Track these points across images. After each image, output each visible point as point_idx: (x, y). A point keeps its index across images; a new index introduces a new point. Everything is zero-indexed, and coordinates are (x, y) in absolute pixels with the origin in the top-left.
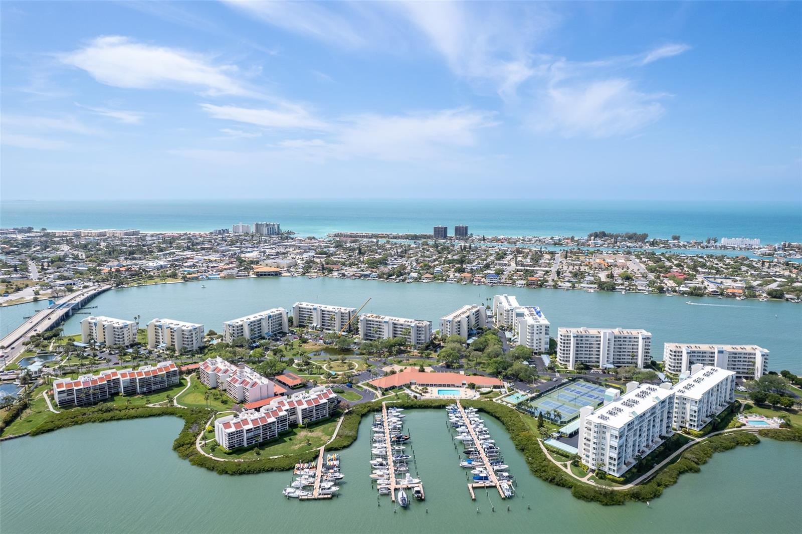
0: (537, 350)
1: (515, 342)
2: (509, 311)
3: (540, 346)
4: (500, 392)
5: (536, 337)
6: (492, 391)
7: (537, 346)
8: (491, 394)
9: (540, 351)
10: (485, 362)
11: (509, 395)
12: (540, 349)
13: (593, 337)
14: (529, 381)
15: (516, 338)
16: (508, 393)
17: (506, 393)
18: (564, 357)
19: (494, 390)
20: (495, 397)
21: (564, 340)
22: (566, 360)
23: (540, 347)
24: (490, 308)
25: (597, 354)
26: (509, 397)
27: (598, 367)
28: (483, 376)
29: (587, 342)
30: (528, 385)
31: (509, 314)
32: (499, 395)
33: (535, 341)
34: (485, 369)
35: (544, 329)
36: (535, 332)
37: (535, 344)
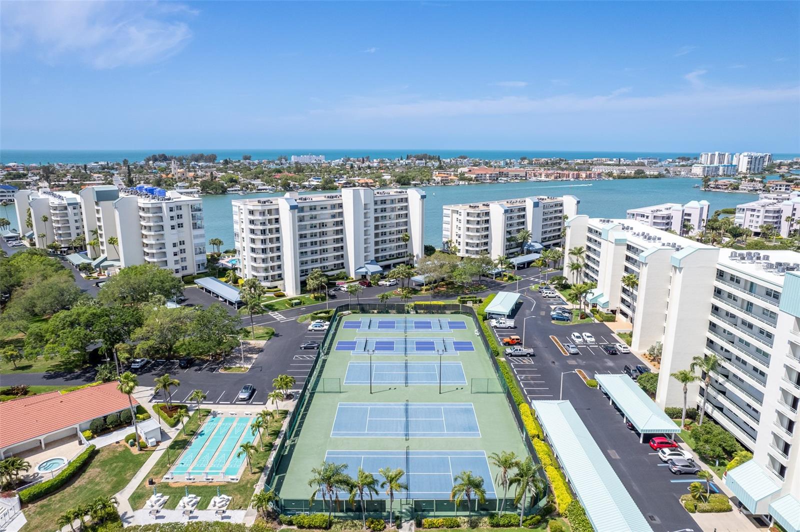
0: (177, 271)
1: (106, 268)
2: (66, 208)
3: (184, 260)
4: (134, 440)
5: (171, 237)
6: (94, 453)
7: (176, 262)
8: (91, 472)
9: (186, 272)
10: (20, 335)
11: (180, 445)
12: (184, 268)
13: (326, 208)
14: (216, 356)
15: (106, 259)
16: (173, 433)
17: (164, 436)
18: (266, 270)
19: (100, 442)
20: (119, 485)
21: (264, 224)
22: (273, 276)
23: (184, 264)
24: (9, 224)
25: (335, 249)
26: (186, 455)
27: (345, 277)
28: (25, 392)
29: (314, 222)
30: (221, 371)
31: (66, 215)
32: (138, 464)
33: (170, 250)
34: (24, 362)
35: (186, 213)
36: (167, 223)
37: (170, 258)
